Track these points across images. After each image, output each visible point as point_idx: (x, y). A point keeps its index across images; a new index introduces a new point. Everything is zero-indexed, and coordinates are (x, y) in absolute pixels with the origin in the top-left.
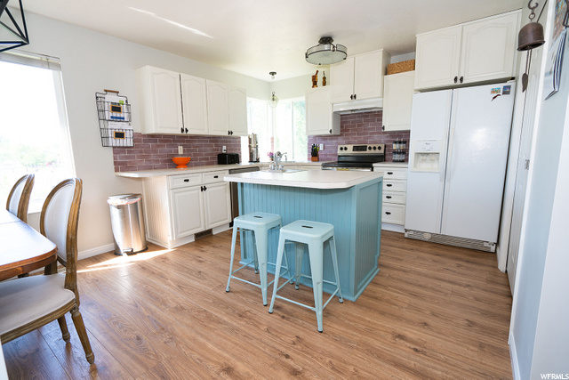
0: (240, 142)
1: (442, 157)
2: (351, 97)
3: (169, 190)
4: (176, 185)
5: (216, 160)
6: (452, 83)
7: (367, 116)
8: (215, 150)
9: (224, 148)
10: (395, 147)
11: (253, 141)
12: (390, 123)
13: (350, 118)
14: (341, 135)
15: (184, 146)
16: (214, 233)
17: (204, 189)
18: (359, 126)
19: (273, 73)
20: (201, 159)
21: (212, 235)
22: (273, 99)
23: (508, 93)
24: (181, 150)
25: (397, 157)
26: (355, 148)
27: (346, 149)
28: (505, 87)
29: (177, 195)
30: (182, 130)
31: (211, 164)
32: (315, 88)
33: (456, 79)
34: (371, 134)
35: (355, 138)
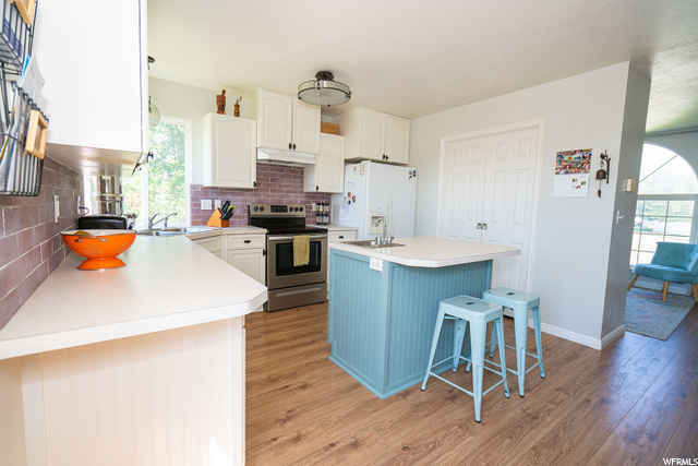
2: (290, 145)
6: (380, 158)
7: (282, 171)
9: (78, 201)
13: (261, 169)
18: (273, 180)
22: (150, 110)
23: (415, 175)
25: (320, 220)
26: (274, 209)
27: (262, 209)
28: (414, 172)
32: (224, 116)
33: (384, 156)
34: (287, 192)
35: (269, 196)
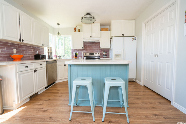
0: (44, 50)
1: (122, 56)
2: (91, 36)
3: (16, 73)
4: (21, 70)
5: (34, 58)
6: (121, 35)
7: (93, 44)
8: (33, 53)
9: (37, 52)
10: (104, 53)
11: (50, 50)
12: (103, 46)
13: (88, 44)
14: (84, 49)
15: (17, 49)
16: (39, 93)
17: (35, 71)
18: (91, 47)
19: (58, 24)
20: (26, 57)
21: (38, 95)
22: (59, 34)
23: (136, 39)
24: (15, 51)
25: (104, 56)
26: (90, 54)
27: (87, 54)
28: (135, 38)
29: (21, 76)
30: (20, 40)
31: (31, 59)
32: (76, 32)
33: (122, 34)
34: (95, 49)
35: (90, 51)
